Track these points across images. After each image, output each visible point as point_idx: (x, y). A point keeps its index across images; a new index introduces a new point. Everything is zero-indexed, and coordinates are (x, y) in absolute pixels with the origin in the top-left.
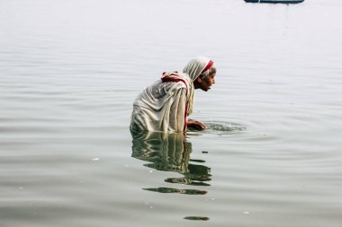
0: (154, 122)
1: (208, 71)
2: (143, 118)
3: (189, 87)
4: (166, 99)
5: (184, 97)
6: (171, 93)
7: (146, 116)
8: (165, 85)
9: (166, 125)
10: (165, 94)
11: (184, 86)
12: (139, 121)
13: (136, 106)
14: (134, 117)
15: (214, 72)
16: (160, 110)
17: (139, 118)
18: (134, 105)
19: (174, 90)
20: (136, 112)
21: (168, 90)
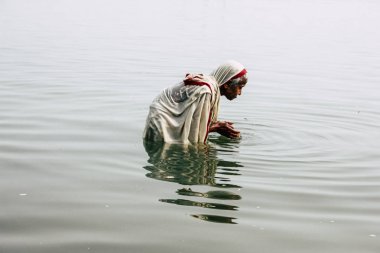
0: (172, 129)
1: (239, 79)
2: (159, 123)
3: (214, 93)
4: (187, 104)
5: (208, 104)
6: (193, 98)
7: (163, 121)
8: (187, 88)
9: (187, 133)
10: (187, 98)
11: (208, 90)
12: (154, 125)
13: (152, 108)
14: (150, 121)
16: (180, 115)
17: (155, 122)
19: (197, 95)
20: (153, 115)
21: (190, 94)
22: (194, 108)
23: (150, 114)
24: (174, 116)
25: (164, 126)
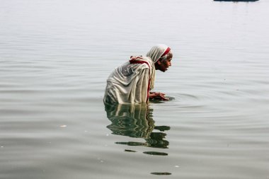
0: (123, 95)
1: (166, 56)
2: (114, 92)
3: (151, 68)
4: (133, 77)
5: (147, 75)
6: (137, 72)
7: (117, 90)
8: (132, 66)
9: (133, 98)
10: (132, 73)
11: (147, 67)
12: (111, 94)
13: (109, 82)
14: (107, 90)
15: (170, 57)
16: (128, 85)
17: (111, 91)
19: (139, 70)
20: (109, 87)
21: (134, 70)
23: (107, 86)
24: (124, 86)
25: (118, 93)
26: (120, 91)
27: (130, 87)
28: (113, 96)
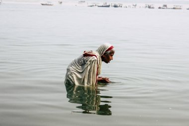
0: (79, 79)
1: (109, 51)
2: (72, 77)
3: (99, 60)
4: (86, 66)
5: (96, 65)
6: (88, 63)
7: (74, 76)
8: (85, 58)
9: (86, 81)
10: (85, 63)
11: (96, 59)
12: (70, 78)
13: (68, 70)
14: (67, 76)
15: (112, 53)
16: (82, 72)
17: (70, 77)
18: (67, 70)
19: (90, 61)
20: (69, 73)
21: (87, 61)
22: (89, 68)
23: (67, 73)
24: (80, 73)
25: (75, 78)
26: (77, 77)
27: (84, 73)
28: (71, 80)
